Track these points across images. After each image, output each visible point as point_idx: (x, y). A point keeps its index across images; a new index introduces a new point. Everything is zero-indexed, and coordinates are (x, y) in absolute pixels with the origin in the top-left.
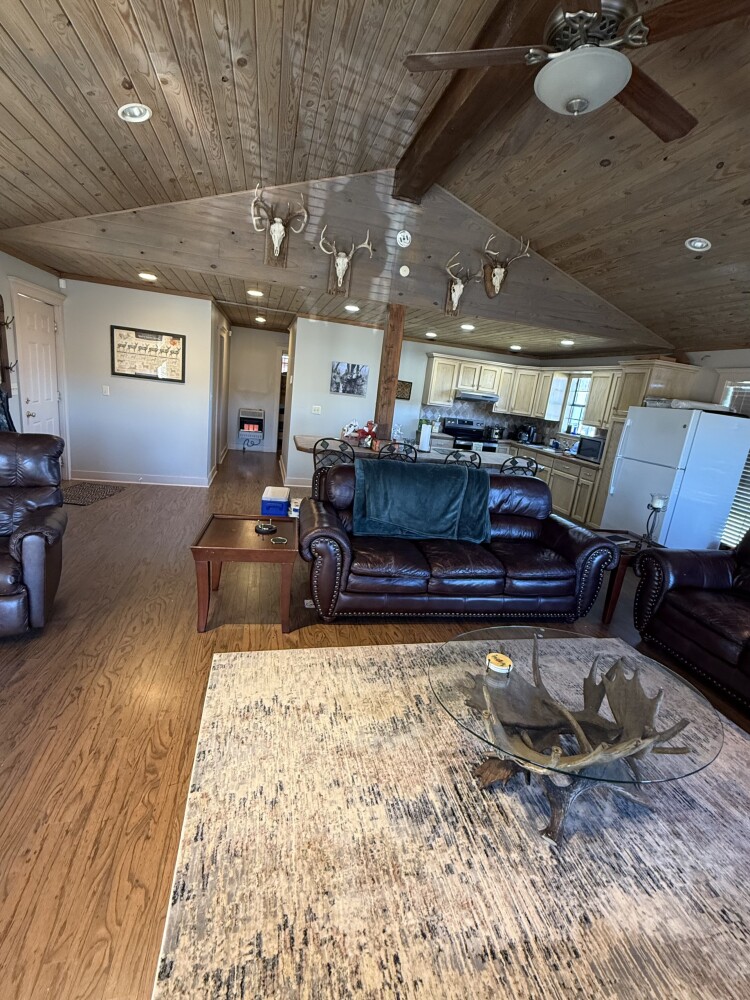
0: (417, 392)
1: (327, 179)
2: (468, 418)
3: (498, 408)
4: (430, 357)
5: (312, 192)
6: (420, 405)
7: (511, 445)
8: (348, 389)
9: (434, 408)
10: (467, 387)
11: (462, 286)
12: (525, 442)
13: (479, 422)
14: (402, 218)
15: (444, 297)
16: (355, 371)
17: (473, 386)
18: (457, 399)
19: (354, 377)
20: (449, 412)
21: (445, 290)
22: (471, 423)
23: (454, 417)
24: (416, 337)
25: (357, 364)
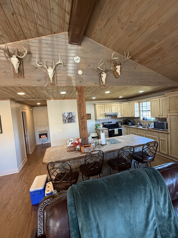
0: (93, 116)
1: (37, 38)
2: (110, 121)
3: (119, 116)
4: (95, 105)
5: (31, 44)
6: (95, 120)
7: (126, 127)
8: (69, 121)
9: (99, 120)
10: (108, 112)
11: (106, 74)
12: (130, 125)
13: (114, 122)
14: (75, 51)
15: (99, 80)
16: (71, 115)
17: (110, 111)
18: (105, 116)
19: (71, 117)
20: (104, 120)
21: (99, 77)
22: (111, 122)
23: (106, 121)
24: (89, 100)
25: (71, 112)
